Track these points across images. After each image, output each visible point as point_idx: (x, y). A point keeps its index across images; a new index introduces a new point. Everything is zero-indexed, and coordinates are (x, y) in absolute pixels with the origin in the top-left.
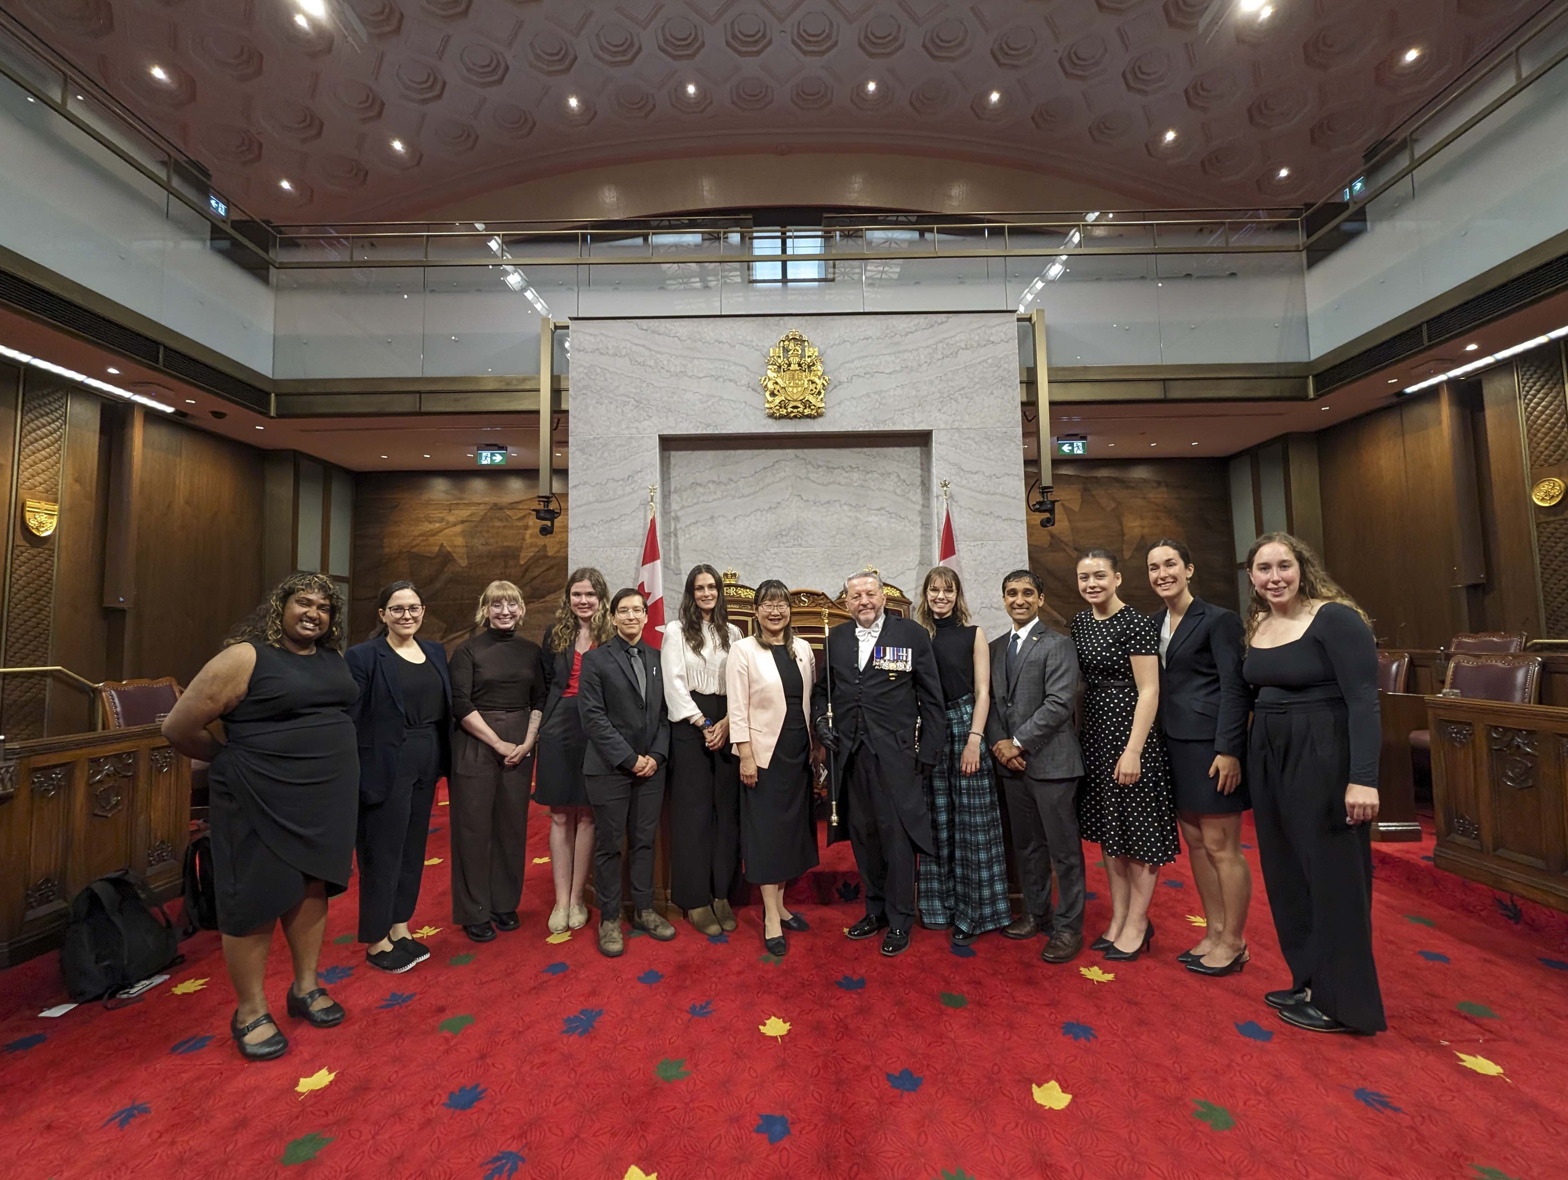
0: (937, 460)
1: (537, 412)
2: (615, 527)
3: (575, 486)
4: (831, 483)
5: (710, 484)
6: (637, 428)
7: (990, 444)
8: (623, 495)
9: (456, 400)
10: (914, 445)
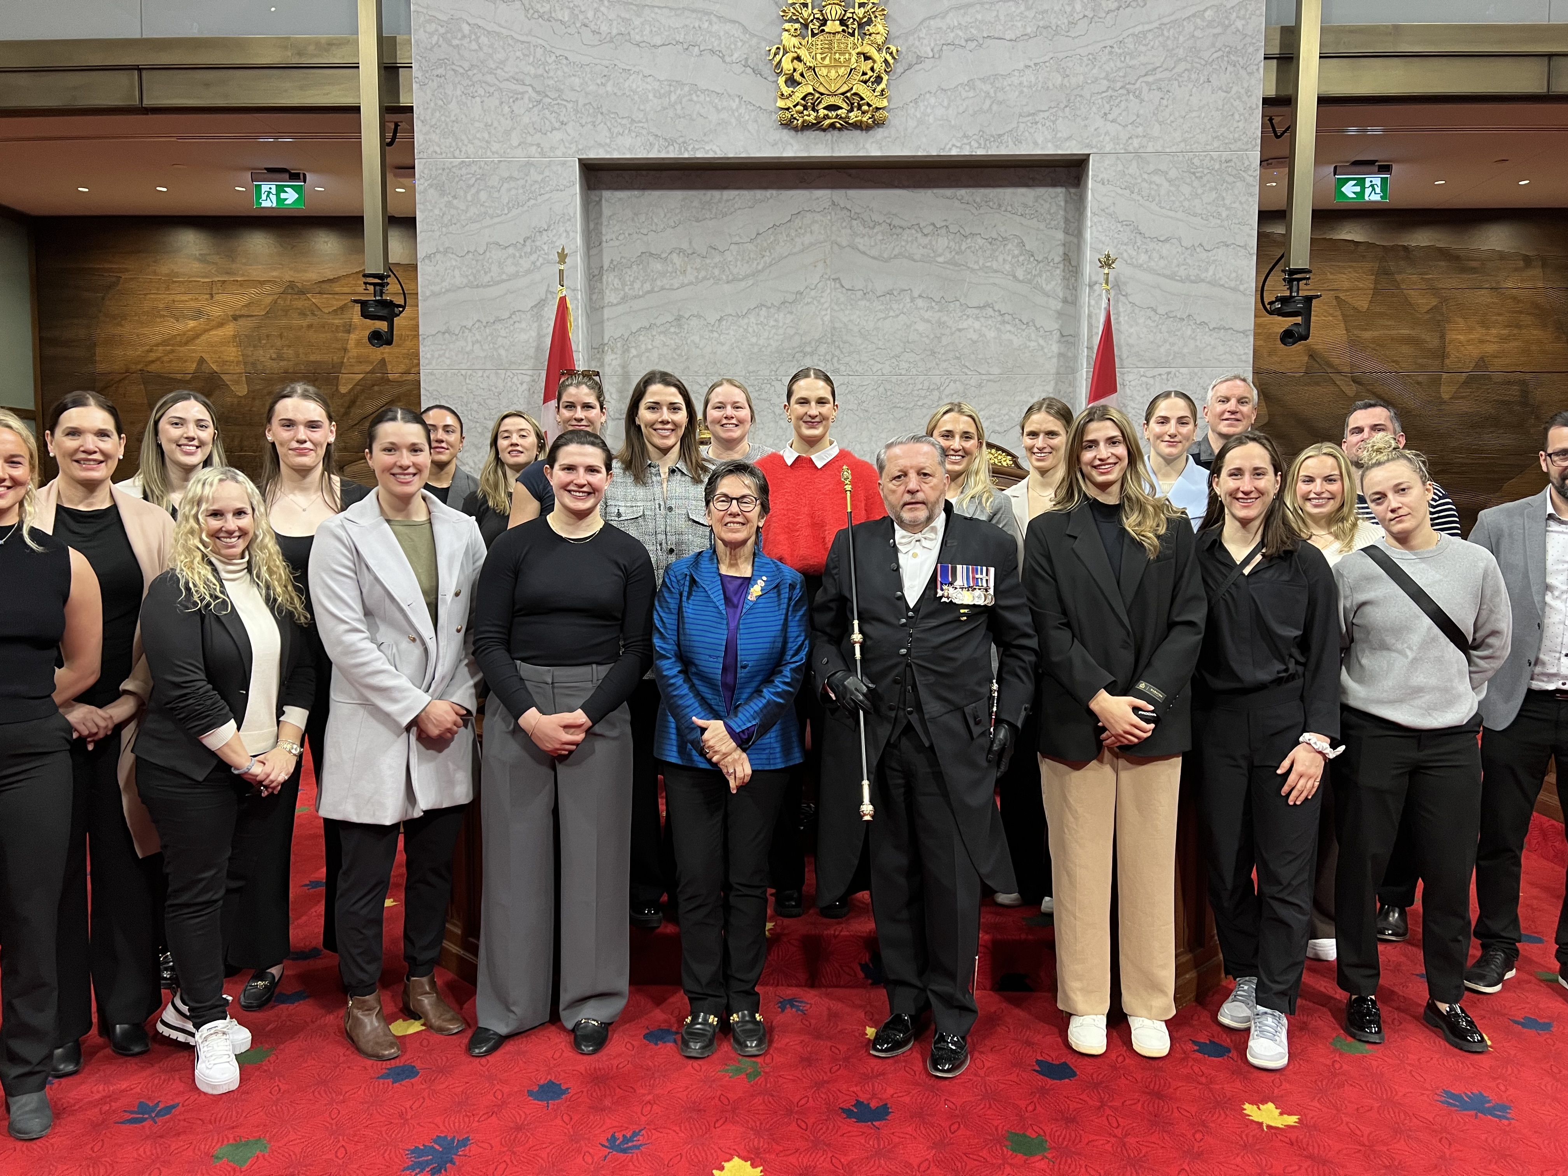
0: (1094, 214)
1: (357, 109)
2: (503, 333)
3: (429, 257)
4: (896, 257)
5: (674, 256)
6: (538, 145)
7: (1196, 183)
8: (516, 276)
9: (207, 85)
10: (1054, 184)
